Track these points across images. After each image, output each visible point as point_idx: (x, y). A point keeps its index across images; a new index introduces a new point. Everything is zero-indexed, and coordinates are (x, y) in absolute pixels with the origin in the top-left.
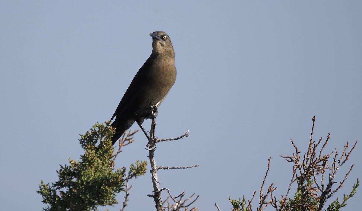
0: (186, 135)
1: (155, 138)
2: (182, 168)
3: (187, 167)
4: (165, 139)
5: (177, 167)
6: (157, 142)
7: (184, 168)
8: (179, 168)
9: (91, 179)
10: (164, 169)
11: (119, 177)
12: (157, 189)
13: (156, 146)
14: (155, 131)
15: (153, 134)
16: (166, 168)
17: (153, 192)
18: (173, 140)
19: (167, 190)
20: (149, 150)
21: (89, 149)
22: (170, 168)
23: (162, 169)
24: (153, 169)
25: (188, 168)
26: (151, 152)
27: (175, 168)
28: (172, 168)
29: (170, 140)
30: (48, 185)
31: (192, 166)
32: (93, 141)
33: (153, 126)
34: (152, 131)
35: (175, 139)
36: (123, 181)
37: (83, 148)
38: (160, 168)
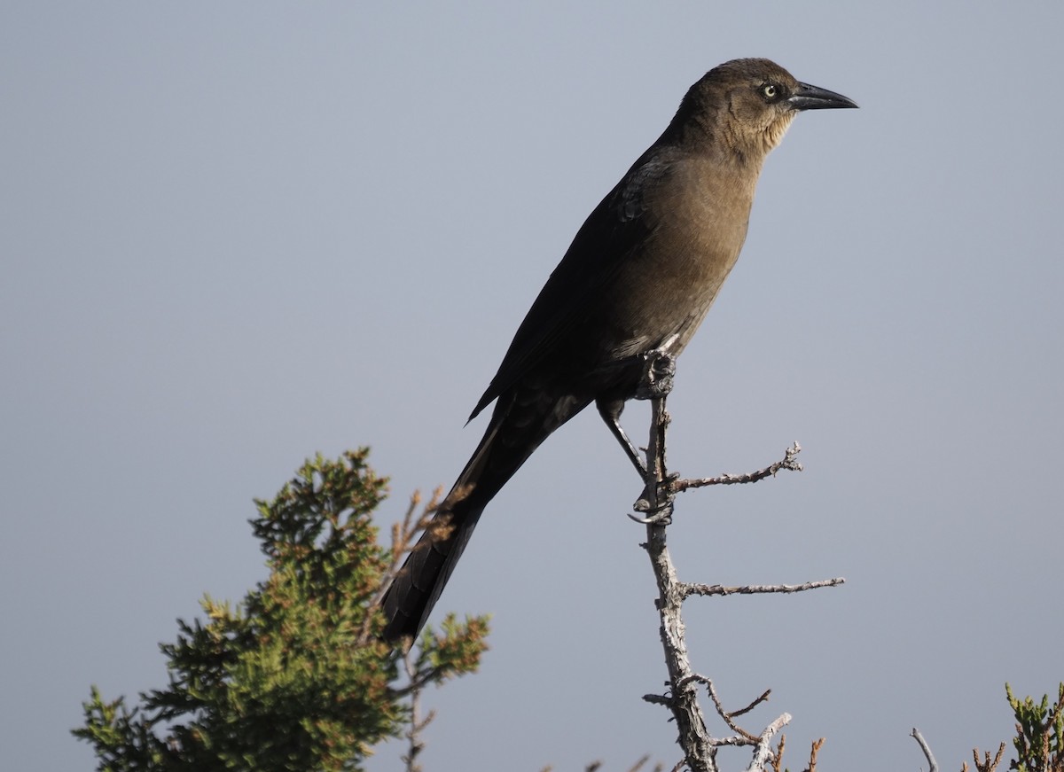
0: (786, 464)
1: (668, 474)
2: (778, 591)
3: (797, 586)
4: (708, 479)
5: (757, 587)
6: (676, 491)
7: (784, 590)
8: (766, 591)
9: (268, 687)
10: (709, 593)
11: (368, 684)
12: (680, 673)
13: (672, 506)
14: (666, 446)
15: (658, 460)
16: (717, 588)
17: (667, 683)
18: (738, 484)
19: (704, 682)
20: (648, 524)
21: (287, 559)
22: (730, 592)
23: (699, 592)
24: (664, 595)
25: (800, 589)
26: (656, 530)
27: (751, 592)
28: (741, 591)
29: (728, 481)
30: (118, 704)
31: (817, 583)
32: (307, 526)
33: (658, 430)
34: (657, 446)
35: (745, 480)
36: (391, 695)
37: (267, 553)
38: (691, 591)
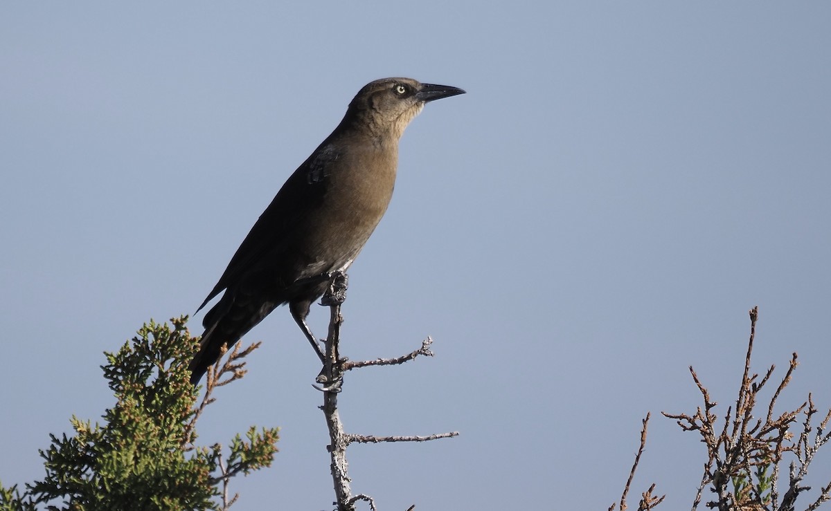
0: (423, 352)
1: (340, 358)
2: (413, 440)
3: (426, 437)
4: (368, 362)
5: (399, 437)
6: (345, 369)
7: (417, 440)
8: (405, 440)
10: (365, 441)
12: (345, 496)
13: (342, 380)
14: (339, 338)
15: (334, 347)
16: (371, 438)
17: (334, 503)
18: (389, 365)
19: (367, 500)
20: (325, 391)
22: (380, 440)
23: (358, 441)
24: (334, 442)
25: (428, 439)
26: (330, 396)
27: (394, 441)
28: (387, 440)
29: (382, 363)
31: (440, 435)
33: (335, 327)
34: (333, 340)
35: (394, 362)
38: (353, 440)
